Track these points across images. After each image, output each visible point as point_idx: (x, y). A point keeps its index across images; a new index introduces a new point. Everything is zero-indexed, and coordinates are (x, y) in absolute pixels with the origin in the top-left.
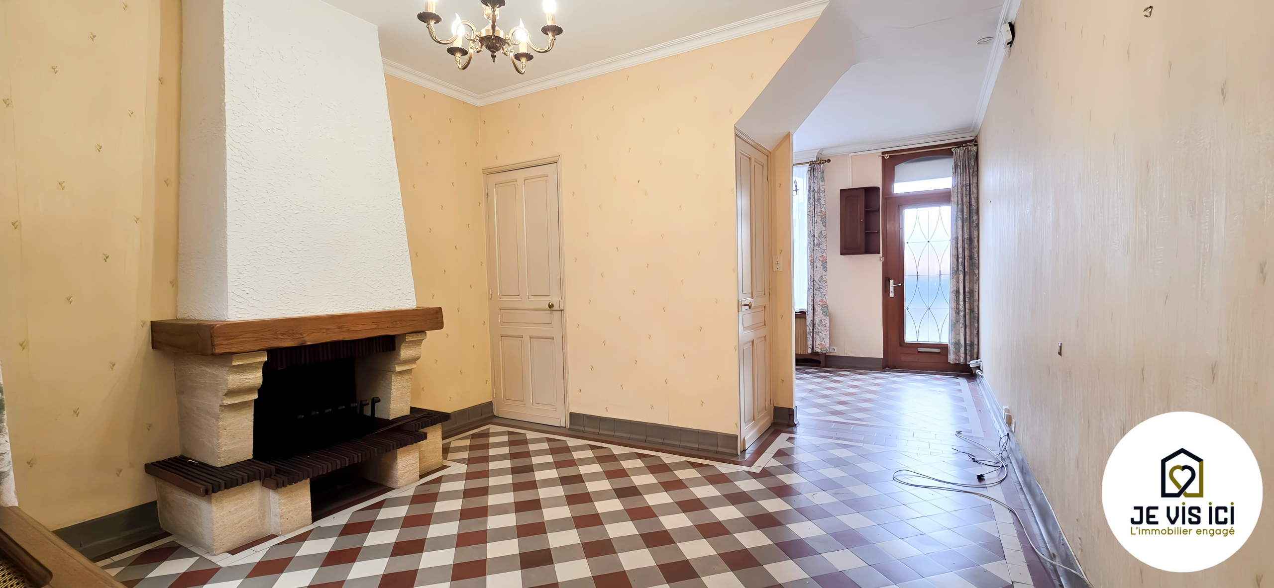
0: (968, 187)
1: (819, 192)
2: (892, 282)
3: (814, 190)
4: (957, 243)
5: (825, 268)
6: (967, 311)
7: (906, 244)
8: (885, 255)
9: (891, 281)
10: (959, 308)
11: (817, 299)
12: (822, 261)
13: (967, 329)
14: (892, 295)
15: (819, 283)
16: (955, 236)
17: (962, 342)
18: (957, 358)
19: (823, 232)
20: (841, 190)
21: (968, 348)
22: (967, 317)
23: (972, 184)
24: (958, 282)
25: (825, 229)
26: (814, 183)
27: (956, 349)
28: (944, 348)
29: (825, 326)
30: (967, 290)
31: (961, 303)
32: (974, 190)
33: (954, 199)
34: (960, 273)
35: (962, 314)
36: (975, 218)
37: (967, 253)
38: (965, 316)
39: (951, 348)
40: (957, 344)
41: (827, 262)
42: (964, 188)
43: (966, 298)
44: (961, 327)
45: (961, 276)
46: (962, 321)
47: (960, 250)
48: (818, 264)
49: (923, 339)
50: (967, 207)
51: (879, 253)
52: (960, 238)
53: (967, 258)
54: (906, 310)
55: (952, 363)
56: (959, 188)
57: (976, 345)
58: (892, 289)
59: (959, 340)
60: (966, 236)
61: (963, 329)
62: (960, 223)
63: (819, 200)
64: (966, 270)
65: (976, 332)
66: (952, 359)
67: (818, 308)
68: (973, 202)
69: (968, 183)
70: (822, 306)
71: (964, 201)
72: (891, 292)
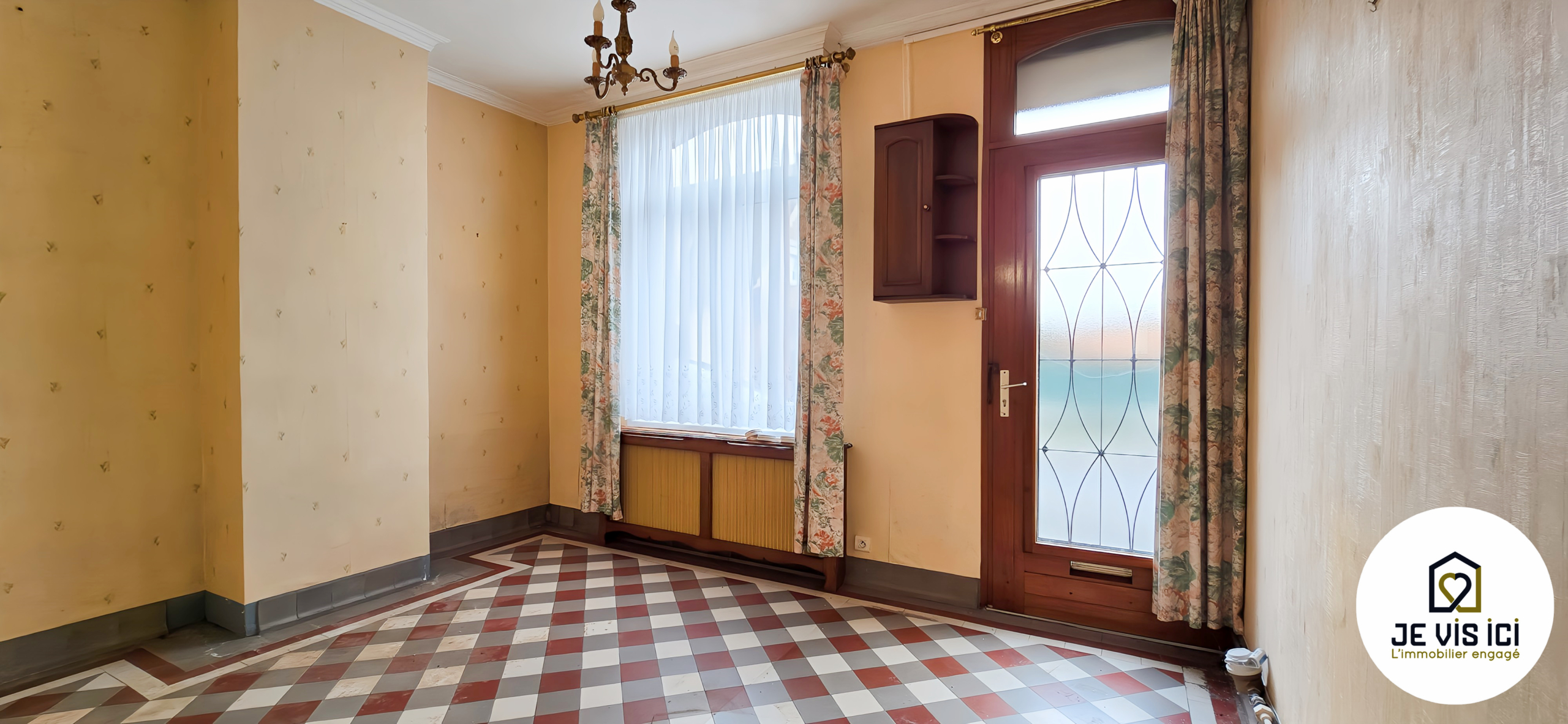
0: (1219, 101)
1: (825, 137)
2: (1004, 376)
3: (815, 131)
4: (1185, 268)
5: (838, 336)
6: (1211, 469)
7: (1043, 273)
8: (988, 304)
9: (1002, 372)
10: (1187, 459)
11: (817, 416)
12: (831, 316)
13: (1212, 525)
14: (1005, 411)
15: (821, 373)
16: (1178, 245)
17: (1195, 562)
18: (1181, 606)
19: (834, 241)
20: (877, 128)
21: (1213, 581)
22: (1212, 488)
23: (1232, 90)
24: (1184, 382)
25: (837, 231)
26: (816, 112)
27: (1177, 578)
28: (1142, 569)
29: (834, 487)
30: (1211, 406)
31: (1194, 447)
32: (1237, 106)
33: (1176, 137)
34: (1190, 356)
35: (1195, 477)
36: (1237, 189)
37: (1212, 296)
38: (1204, 484)
39: (1162, 578)
40: (1179, 563)
41: (842, 319)
42: (1207, 103)
43: (1209, 432)
44: (1193, 519)
45: (1195, 366)
46: (1195, 499)
47: (1193, 288)
48: (822, 323)
49: (1085, 538)
50: (1214, 160)
51: (972, 296)
52: (1193, 250)
53: (1212, 311)
54: (1041, 452)
55: (1161, 618)
56: (1193, 103)
57: (1237, 574)
58: (1004, 395)
59: (1186, 554)
60: (1211, 246)
61: (1197, 523)
62: (1193, 205)
63: (825, 157)
64: (1210, 347)
65: (1237, 535)
66: (1162, 604)
67: (818, 439)
68: (1235, 142)
69: (1219, 87)
70: (828, 432)
71: (1207, 140)
72: (1002, 404)
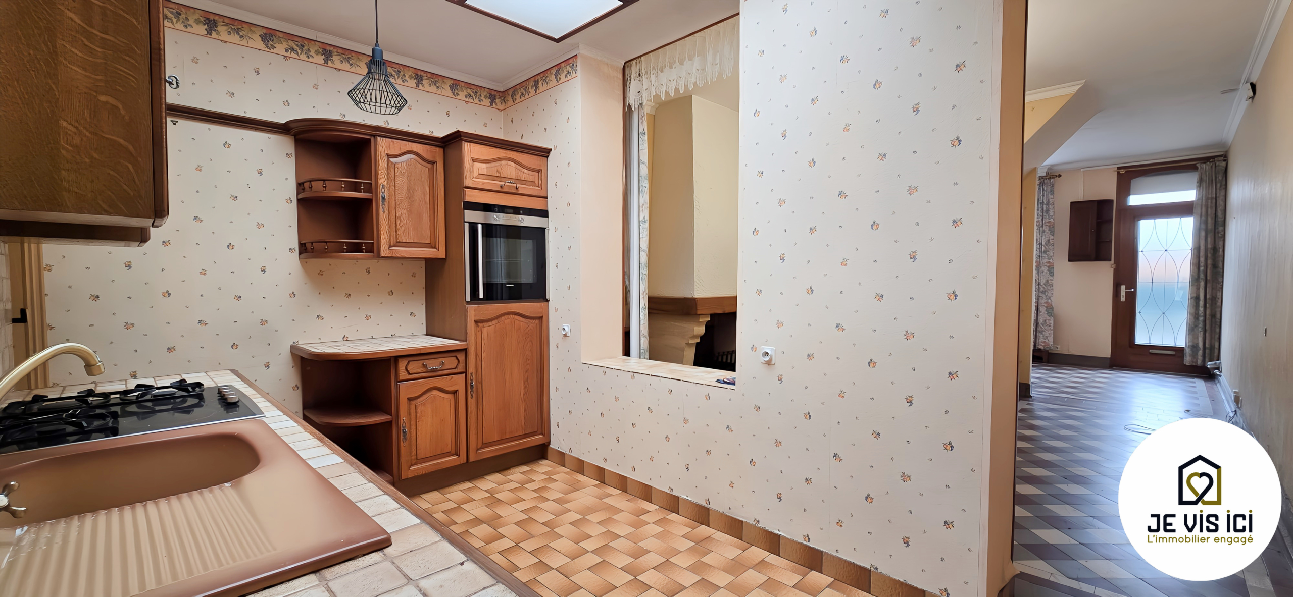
0: (1214, 201)
1: (1048, 204)
2: (1123, 287)
3: (1043, 202)
4: (1199, 252)
5: (1051, 273)
6: (1207, 316)
7: (1141, 253)
8: (1117, 262)
9: (1122, 286)
10: (1198, 313)
11: (1042, 301)
12: (1049, 267)
13: (1207, 334)
14: (1123, 299)
15: (1045, 287)
16: (1197, 245)
17: (1201, 345)
18: (1195, 360)
19: (1051, 241)
20: (1071, 203)
21: (1207, 351)
22: (1207, 322)
23: (1219, 197)
24: (1198, 289)
25: (1052, 237)
26: (1043, 196)
27: (1193, 352)
28: (1181, 350)
29: (1050, 326)
30: (1208, 297)
31: (1201, 309)
32: (1220, 202)
33: (1197, 210)
34: (1201, 281)
35: (1201, 319)
36: (1221, 228)
37: (1209, 262)
38: (1205, 321)
39: (1188, 351)
40: (1194, 347)
41: (1053, 268)
42: (1209, 201)
43: (1207, 305)
44: (1200, 331)
45: (1202, 284)
46: (1201, 325)
47: (1202, 259)
48: (1044, 269)
49: (1157, 341)
50: (1212, 218)
51: (1110, 260)
52: (1202, 248)
53: (1209, 267)
54: (1138, 313)
55: (1187, 364)
56: (1204, 201)
57: (1216, 348)
58: (1123, 293)
59: (1197, 344)
60: (1209, 246)
61: (1202, 333)
62: (1203, 234)
63: (1047, 211)
64: (1208, 278)
65: (1217, 336)
66: (1188, 360)
67: (1042, 310)
68: (1220, 214)
69: (1214, 196)
70: (1047, 307)
71: (1209, 213)
72: (1122, 297)
